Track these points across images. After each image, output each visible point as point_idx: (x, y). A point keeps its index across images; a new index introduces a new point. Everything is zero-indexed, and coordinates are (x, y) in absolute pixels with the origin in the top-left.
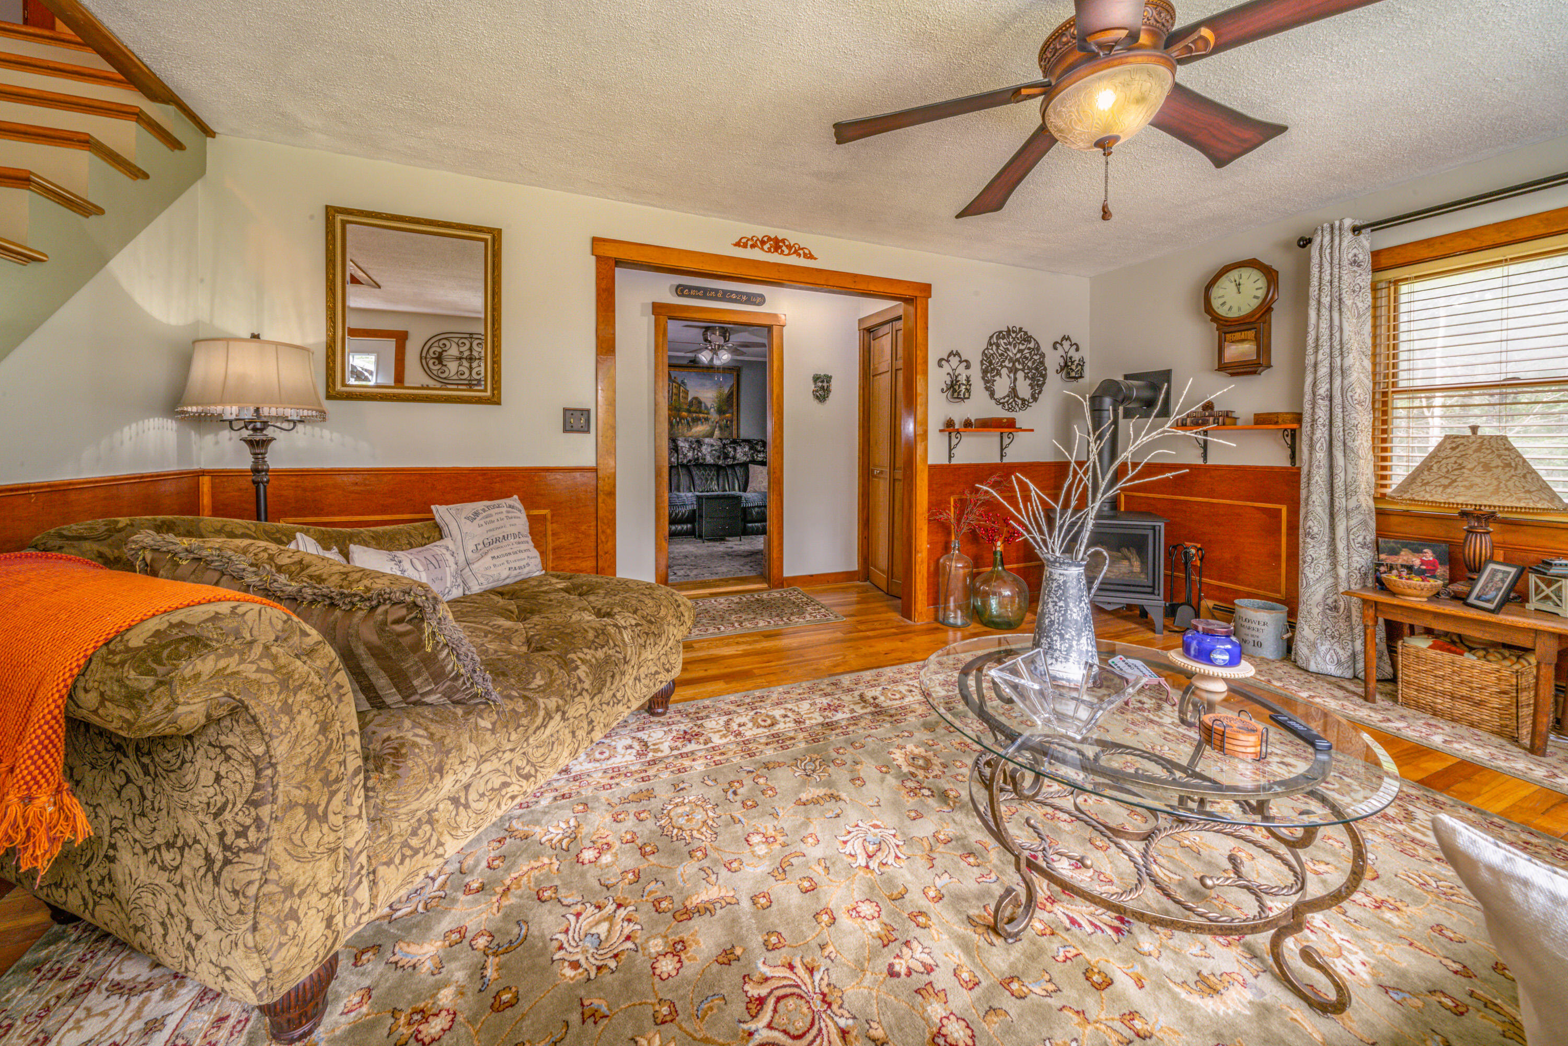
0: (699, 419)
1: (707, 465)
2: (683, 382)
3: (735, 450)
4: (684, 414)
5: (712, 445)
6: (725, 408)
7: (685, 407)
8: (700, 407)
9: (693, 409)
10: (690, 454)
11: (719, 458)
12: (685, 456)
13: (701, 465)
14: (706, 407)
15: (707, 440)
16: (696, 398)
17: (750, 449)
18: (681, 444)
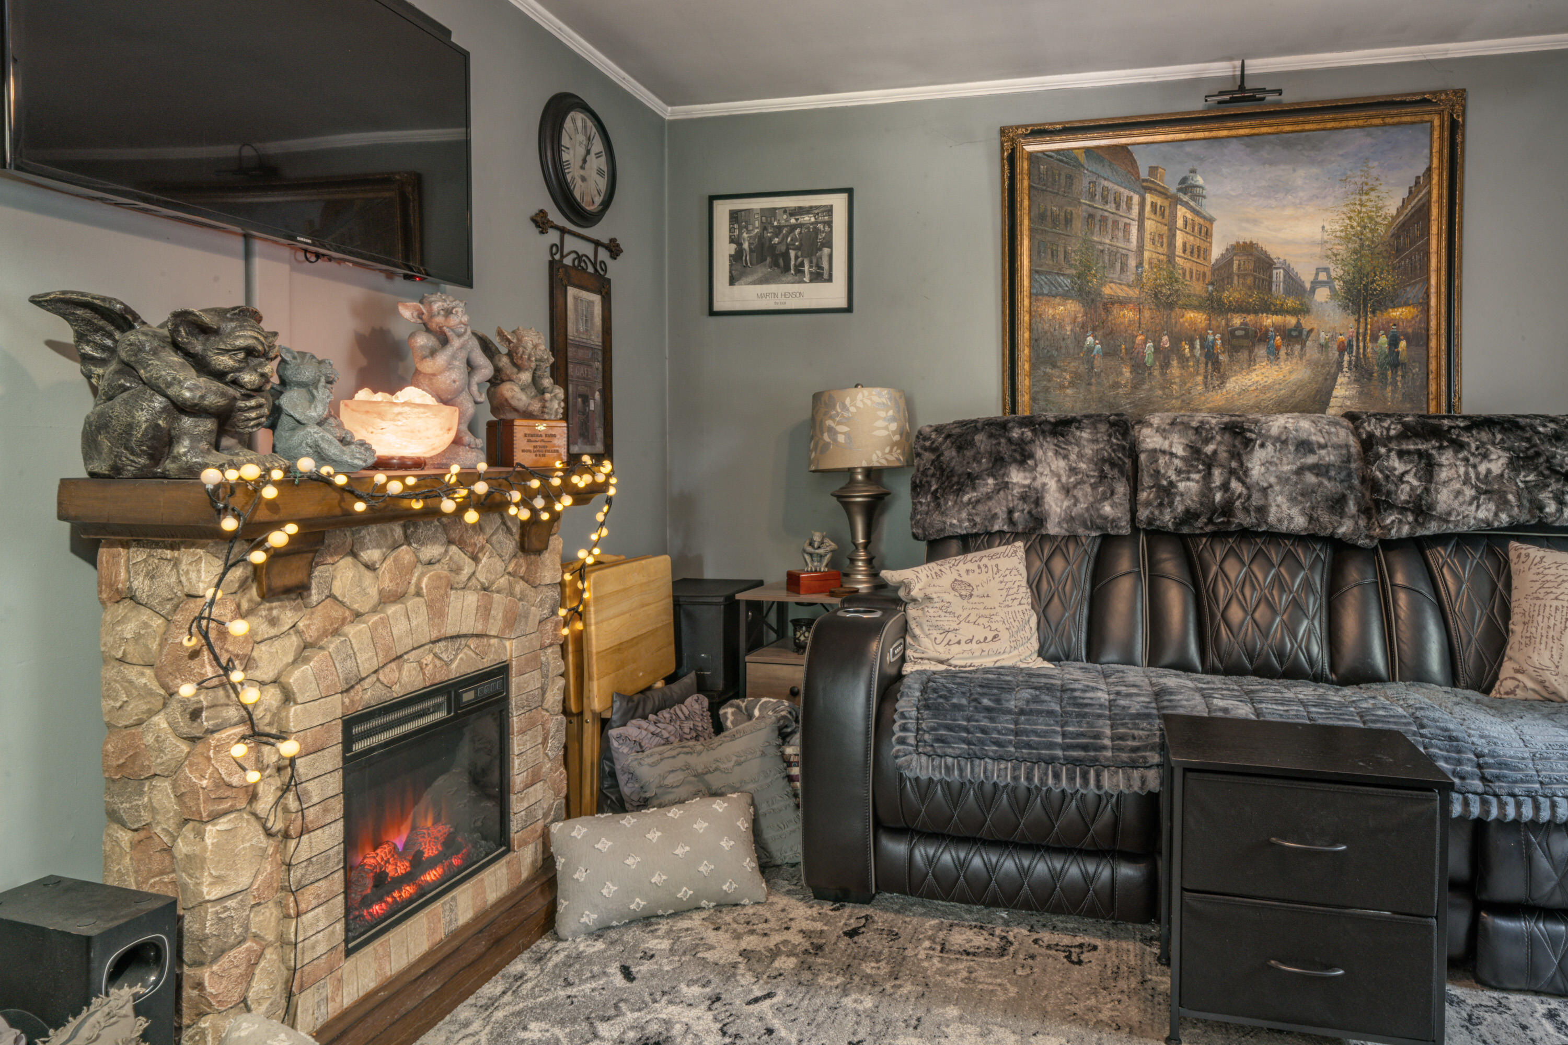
0: (1260, 337)
1: (1274, 536)
2: (1186, 187)
3: (1428, 467)
4: (1195, 318)
5: (1305, 446)
6: (1385, 282)
7: (1197, 288)
8: (1266, 284)
9: (1232, 294)
10: (1189, 487)
11: (1337, 504)
12: (1167, 492)
13: (1245, 534)
14: (1293, 284)
15: (1278, 423)
16: (1247, 249)
17: (1517, 463)
18: (1150, 439)
